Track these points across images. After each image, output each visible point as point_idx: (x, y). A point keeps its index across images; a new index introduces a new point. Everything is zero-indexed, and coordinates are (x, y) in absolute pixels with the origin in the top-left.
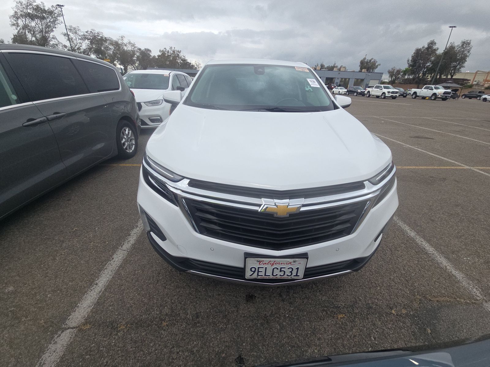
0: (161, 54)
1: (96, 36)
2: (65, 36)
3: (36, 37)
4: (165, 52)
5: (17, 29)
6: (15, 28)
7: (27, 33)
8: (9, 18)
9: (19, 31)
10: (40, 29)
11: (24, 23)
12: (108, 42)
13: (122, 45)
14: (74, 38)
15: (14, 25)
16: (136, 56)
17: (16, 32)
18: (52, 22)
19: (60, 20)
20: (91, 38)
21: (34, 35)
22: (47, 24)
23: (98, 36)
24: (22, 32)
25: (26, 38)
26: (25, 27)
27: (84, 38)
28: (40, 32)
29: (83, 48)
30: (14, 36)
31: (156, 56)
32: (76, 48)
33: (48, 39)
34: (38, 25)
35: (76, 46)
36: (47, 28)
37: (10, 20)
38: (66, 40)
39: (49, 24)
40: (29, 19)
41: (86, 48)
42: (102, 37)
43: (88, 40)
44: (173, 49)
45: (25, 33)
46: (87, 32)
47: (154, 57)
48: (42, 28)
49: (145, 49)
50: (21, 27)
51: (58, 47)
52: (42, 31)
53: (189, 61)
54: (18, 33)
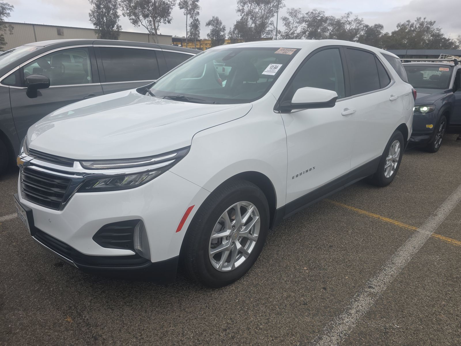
0: (399, 30)
1: (316, 16)
2: (284, 20)
3: (255, 23)
4: (407, 26)
5: (241, 15)
6: (240, 14)
7: (249, 19)
8: (237, 3)
9: (243, 17)
10: (262, 15)
11: (249, 8)
12: (328, 22)
13: (344, 23)
14: (292, 21)
15: (239, 11)
16: (358, 36)
17: (239, 18)
18: (275, 6)
19: (284, 3)
20: (310, 20)
21: (254, 22)
22: (270, 9)
23: (318, 16)
24: (245, 19)
25: (247, 25)
26: (250, 12)
27: (303, 20)
28: (261, 18)
29: (297, 32)
30: (237, 23)
31: (389, 32)
32: (290, 33)
33: (266, 25)
34: (261, 10)
35: (291, 30)
36: (268, 13)
37: (237, 5)
38: (283, 24)
39: (272, 8)
40: (255, 4)
41: (301, 32)
42: (322, 17)
43: (306, 22)
44: (422, 20)
45: (247, 19)
46: (307, 14)
47: (386, 34)
48: (264, 14)
49: (376, 25)
50: (245, 13)
51: (272, 33)
52: (262, 17)
53: (446, 36)
54: (242, 19)
